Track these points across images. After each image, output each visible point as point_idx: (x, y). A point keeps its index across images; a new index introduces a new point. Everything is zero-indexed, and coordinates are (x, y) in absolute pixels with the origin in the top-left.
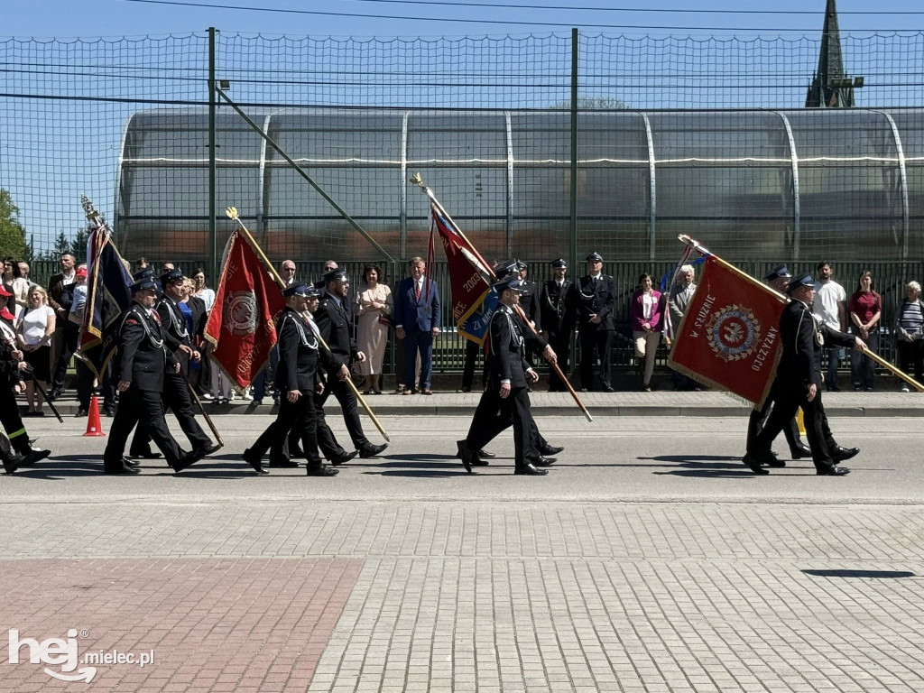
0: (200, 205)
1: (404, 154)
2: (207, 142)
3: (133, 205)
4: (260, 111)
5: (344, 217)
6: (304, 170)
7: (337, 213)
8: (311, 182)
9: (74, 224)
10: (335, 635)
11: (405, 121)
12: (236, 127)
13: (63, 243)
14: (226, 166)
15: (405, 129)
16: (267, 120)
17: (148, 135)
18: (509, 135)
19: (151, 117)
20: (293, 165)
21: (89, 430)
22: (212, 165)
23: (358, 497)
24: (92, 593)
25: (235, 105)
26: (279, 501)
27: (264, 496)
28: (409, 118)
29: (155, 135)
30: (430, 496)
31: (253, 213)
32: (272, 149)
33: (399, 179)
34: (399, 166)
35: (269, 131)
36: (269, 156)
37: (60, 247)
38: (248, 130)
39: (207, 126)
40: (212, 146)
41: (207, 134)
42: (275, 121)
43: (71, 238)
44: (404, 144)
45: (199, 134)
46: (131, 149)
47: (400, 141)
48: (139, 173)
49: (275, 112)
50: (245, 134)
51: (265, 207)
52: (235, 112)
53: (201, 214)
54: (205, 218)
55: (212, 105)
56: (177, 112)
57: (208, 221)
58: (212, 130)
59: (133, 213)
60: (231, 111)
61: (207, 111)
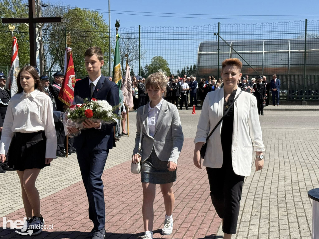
0: (216, 63)
1: (263, 49)
2: (218, 49)
3: (201, 63)
4: (230, 41)
5: (249, 65)
6: (240, 55)
7: (247, 64)
8: (241, 57)
9: (181, 68)
11: (264, 43)
12: (225, 45)
13: (179, 72)
14: (222, 54)
15: (264, 44)
16: (231, 43)
17: (204, 47)
18: (289, 45)
19: (203, 43)
20: (237, 53)
21: (193, 113)
22: (219, 54)
25: (224, 40)
28: (265, 42)
29: (206, 47)
30: (270, 127)
32: (232, 50)
33: (262, 56)
34: (262, 53)
35: (232, 46)
36: (231, 51)
37: (178, 73)
38: (227, 46)
39: (218, 45)
41: (218, 47)
42: (233, 43)
43: (180, 71)
44: (263, 48)
45: (216, 47)
46: (200, 50)
47: (262, 47)
48: (202, 56)
49: (233, 41)
50: (226, 47)
52: (224, 42)
53: (216, 65)
54: (217, 66)
55: (219, 40)
56: (213, 42)
57: (217, 67)
58: (219, 46)
59: (200, 65)
60: (223, 41)
61: (218, 42)
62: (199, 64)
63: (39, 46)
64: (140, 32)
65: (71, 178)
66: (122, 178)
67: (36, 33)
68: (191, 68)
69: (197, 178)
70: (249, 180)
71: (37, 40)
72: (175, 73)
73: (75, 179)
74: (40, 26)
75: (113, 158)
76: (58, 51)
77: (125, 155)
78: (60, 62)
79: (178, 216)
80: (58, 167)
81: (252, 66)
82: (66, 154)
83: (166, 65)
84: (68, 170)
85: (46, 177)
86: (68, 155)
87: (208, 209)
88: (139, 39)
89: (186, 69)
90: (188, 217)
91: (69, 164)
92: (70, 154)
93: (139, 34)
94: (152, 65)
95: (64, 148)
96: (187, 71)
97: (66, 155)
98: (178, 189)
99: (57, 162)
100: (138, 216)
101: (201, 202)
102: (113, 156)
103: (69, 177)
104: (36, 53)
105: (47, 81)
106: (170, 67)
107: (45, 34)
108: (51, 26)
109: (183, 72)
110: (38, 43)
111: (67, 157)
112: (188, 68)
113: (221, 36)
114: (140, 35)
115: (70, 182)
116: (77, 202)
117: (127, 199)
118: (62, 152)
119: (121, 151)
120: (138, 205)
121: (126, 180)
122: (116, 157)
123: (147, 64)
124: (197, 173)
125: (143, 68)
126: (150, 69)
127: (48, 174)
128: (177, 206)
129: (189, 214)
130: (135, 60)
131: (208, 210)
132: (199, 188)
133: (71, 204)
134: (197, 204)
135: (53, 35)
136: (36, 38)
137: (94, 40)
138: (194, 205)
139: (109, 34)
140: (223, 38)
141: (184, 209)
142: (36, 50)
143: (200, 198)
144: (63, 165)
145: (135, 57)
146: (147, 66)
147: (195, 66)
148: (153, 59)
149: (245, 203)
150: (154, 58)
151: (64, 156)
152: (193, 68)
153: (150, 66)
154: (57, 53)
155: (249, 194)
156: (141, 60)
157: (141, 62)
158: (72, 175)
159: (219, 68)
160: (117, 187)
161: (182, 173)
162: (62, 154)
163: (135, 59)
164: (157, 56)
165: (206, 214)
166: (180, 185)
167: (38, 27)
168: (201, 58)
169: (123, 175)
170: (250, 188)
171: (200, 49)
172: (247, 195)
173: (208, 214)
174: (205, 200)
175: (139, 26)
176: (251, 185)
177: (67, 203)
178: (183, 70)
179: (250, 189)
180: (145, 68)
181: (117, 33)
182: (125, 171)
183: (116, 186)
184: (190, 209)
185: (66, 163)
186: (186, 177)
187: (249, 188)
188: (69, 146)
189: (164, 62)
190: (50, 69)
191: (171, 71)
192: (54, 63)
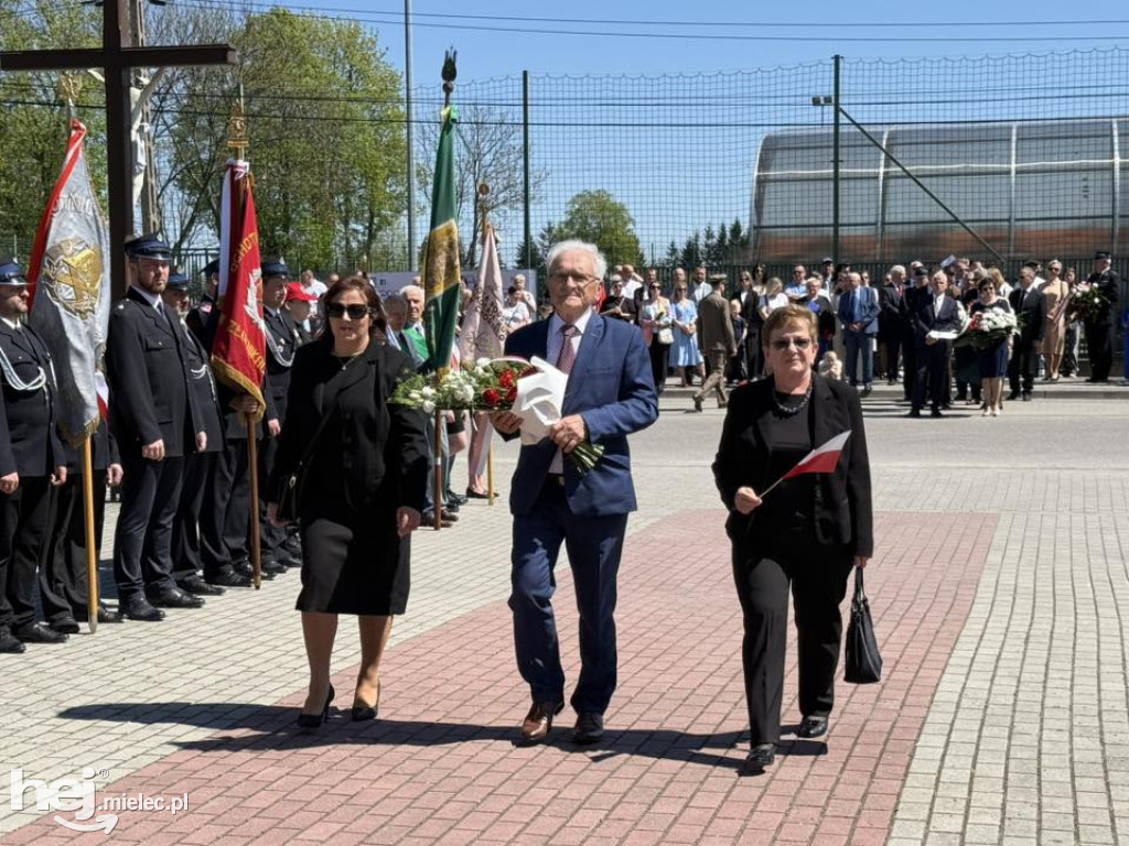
0: (826, 213)
1: (1013, 158)
2: (832, 158)
3: (765, 216)
4: (879, 128)
5: (957, 220)
6: (920, 180)
7: (949, 217)
8: (925, 190)
9: (685, 234)
10: (986, 566)
11: (1014, 131)
12: (859, 143)
13: (673, 250)
14: (849, 178)
15: (1014, 138)
16: (885, 136)
17: (779, 154)
18: (1116, 140)
19: (776, 137)
20: (909, 176)
22: (836, 178)
23: (984, 465)
25: (858, 125)
26: (914, 468)
27: (901, 464)
28: (1018, 128)
29: (786, 153)
31: (872, 220)
32: (890, 159)
33: (1009, 184)
34: (1008, 172)
35: (887, 146)
36: (887, 166)
37: (671, 255)
38: (869, 146)
39: (832, 143)
40: (836, 162)
41: (832, 151)
42: (892, 136)
43: (681, 246)
44: (1013, 152)
45: (825, 151)
46: (764, 164)
47: (1009, 149)
48: (771, 188)
49: (893, 128)
50: (866, 149)
51: (883, 214)
52: (858, 130)
53: (825, 222)
54: (828, 226)
55: (837, 124)
56: (805, 132)
57: (832, 229)
58: (836, 147)
59: (764, 223)
60: (853, 129)
61: (832, 131)
62: (759, 220)
63: (142, 159)
64: (529, 96)
65: (279, 672)
66: (479, 671)
67: (133, 106)
68: (723, 236)
70: (981, 675)
71: (135, 136)
72: (662, 255)
73: (297, 677)
74: (146, 81)
75: (437, 593)
76: (207, 177)
77: (480, 580)
78: (217, 217)
79: (710, 822)
80: (227, 628)
81: (968, 225)
82: (254, 574)
83: (625, 223)
84: (267, 638)
85: (183, 669)
86: (264, 578)
87: (827, 794)
88: (526, 124)
89: (702, 241)
90: (750, 824)
91: (266, 615)
92: (270, 578)
93: (525, 105)
95: (246, 554)
96: (707, 245)
97: (255, 582)
98: (702, 713)
99: (222, 608)
102: (437, 584)
103: (271, 665)
104: (131, 185)
106: (638, 233)
107: (159, 111)
108: (180, 81)
109: (691, 250)
110: (141, 145)
111: (258, 588)
112: (709, 235)
113: (845, 108)
114: (529, 108)
115: (276, 685)
117: (502, 754)
118: (239, 569)
119: (467, 564)
121: (496, 676)
122: (450, 587)
123: (549, 223)
127: (190, 657)
129: (752, 811)
130: (502, 207)
131: (829, 798)
133: (287, 774)
135: (187, 116)
136: (130, 128)
137: (348, 129)
139: (408, 108)
140: (852, 115)
142: (132, 174)
144: (247, 621)
145: (501, 196)
146: (550, 230)
147: (736, 229)
148: (573, 202)
149: (974, 766)
150: (578, 196)
151: (245, 583)
152: (728, 234)
153: (561, 230)
154: (206, 185)
155: (985, 733)
156: (531, 206)
157: (531, 214)
158: (283, 659)
159: (840, 233)
160: (461, 705)
161: (710, 647)
162: (238, 578)
163: (504, 202)
164: (587, 187)
165: (823, 814)
166: (709, 699)
167: (138, 84)
168: (766, 196)
169: (481, 659)
170: (986, 707)
171: (761, 160)
172: (979, 737)
173: (827, 813)
175: (525, 73)
176: (990, 693)
178: (689, 244)
179: (989, 711)
180: (543, 237)
181: (447, 104)
182: (488, 640)
183: (458, 703)
185: (257, 610)
186: (730, 663)
187: (982, 707)
188: (264, 545)
189: (618, 211)
190: (178, 246)
191: (644, 247)
192: (192, 222)
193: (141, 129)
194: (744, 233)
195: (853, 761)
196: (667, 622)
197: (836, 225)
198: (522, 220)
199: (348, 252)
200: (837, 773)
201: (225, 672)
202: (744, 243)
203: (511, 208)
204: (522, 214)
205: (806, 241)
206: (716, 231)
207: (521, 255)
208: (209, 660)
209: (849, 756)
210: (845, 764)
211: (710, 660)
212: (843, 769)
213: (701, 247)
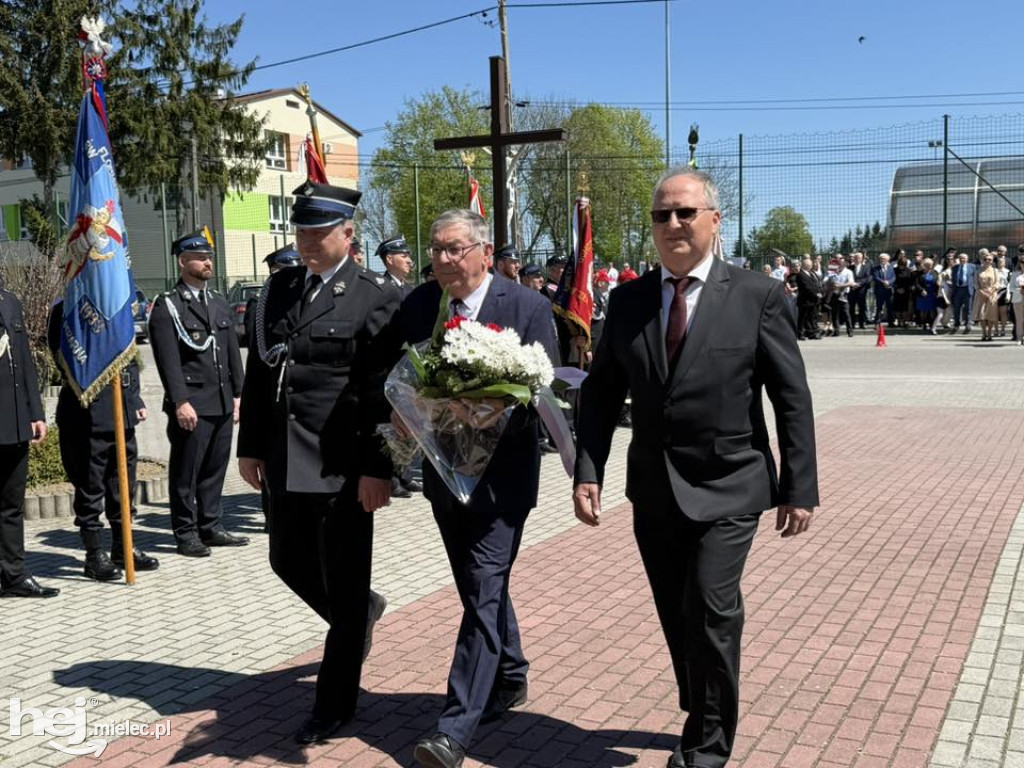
0: (938, 217)
2: (943, 180)
3: (897, 219)
4: (974, 161)
6: (1003, 193)
7: (1022, 217)
8: (1006, 200)
9: (843, 231)
12: (961, 170)
13: (835, 243)
14: (954, 193)
16: (979, 166)
17: (907, 179)
19: (905, 169)
20: (995, 190)
21: (878, 344)
22: (945, 194)
24: (905, 421)
25: (960, 159)
29: (911, 179)
31: (970, 220)
32: (982, 181)
35: (981, 171)
36: (980, 185)
37: (833, 245)
38: (967, 172)
39: (943, 171)
40: (945, 184)
41: (943, 176)
42: (984, 165)
43: (840, 239)
45: (938, 176)
46: (896, 187)
48: (900, 201)
49: (984, 160)
50: (965, 174)
51: (977, 216)
52: (960, 162)
53: (938, 222)
54: (941, 224)
55: (946, 159)
56: (925, 165)
58: (945, 173)
59: (896, 224)
60: (957, 162)
61: (943, 163)
62: (893, 222)
63: (512, 199)
64: (743, 149)
67: (508, 168)
68: (867, 232)
69: (905, 505)
71: (508, 185)
72: (827, 246)
74: (515, 153)
76: (547, 207)
78: (553, 230)
79: (864, 600)
83: (803, 226)
87: (941, 586)
88: (741, 167)
89: (854, 236)
90: (890, 603)
93: (741, 155)
94: (766, 228)
96: (857, 239)
100: (763, 594)
101: (920, 567)
104: (506, 215)
105: (538, 277)
106: (811, 232)
107: (520, 169)
108: (533, 151)
109: (846, 244)
110: (512, 190)
112: (859, 232)
113: (952, 149)
114: (743, 157)
116: (614, 557)
120: (759, 569)
123: (755, 228)
124: (904, 493)
125: (745, 237)
126: (761, 239)
128: (858, 576)
129: (892, 594)
130: (726, 219)
131: (942, 589)
132: (911, 532)
134: (910, 572)
135: (536, 171)
136: (506, 181)
137: (632, 176)
138: (904, 575)
139: (668, 161)
140: (956, 153)
141: (876, 582)
142: (507, 207)
143: (916, 556)
145: (725, 212)
146: (754, 232)
147: (877, 228)
148: (770, 214)
150: (774, 210)
152: (871, 231)
153: (761, 232)
154: (546, 212)
156: (744, 218)
157: (744, 222)
159: (948, 229)
163: (726, 215)
164: (780, 205)
165: (938, 598)
167: (510, 154)
168: (898, 207)
171: (895, 183)
173: (941, 597)
174: (930, 563)
175: (741, 136)
177: (592, 558)
178: (845, 238)
180: (750, 236)
181: (692, 158)
184: (894, 583)
186: (875, 502)
189: (798, 219)
190: (530, 248)
191: (816, 241)
192: (538, 234)
193: (512, 181)
194: (882, 230)
195: (958, 565)
196: (833, 476)
197: (945, 224)
198: (738, 227)
199: (629, 249)
200: (947, 573)
201: (563, 498)
202: (883, 237)
203: (731, 219)
204: (738, 223)
205: (925, 234)
206: (863, 229)
207: (736, 248)
208: (554, 491)
209: (955, 562)
210: (953, 567)
211: (862, 500)
212: (951, 571)
213: (853, 240)
